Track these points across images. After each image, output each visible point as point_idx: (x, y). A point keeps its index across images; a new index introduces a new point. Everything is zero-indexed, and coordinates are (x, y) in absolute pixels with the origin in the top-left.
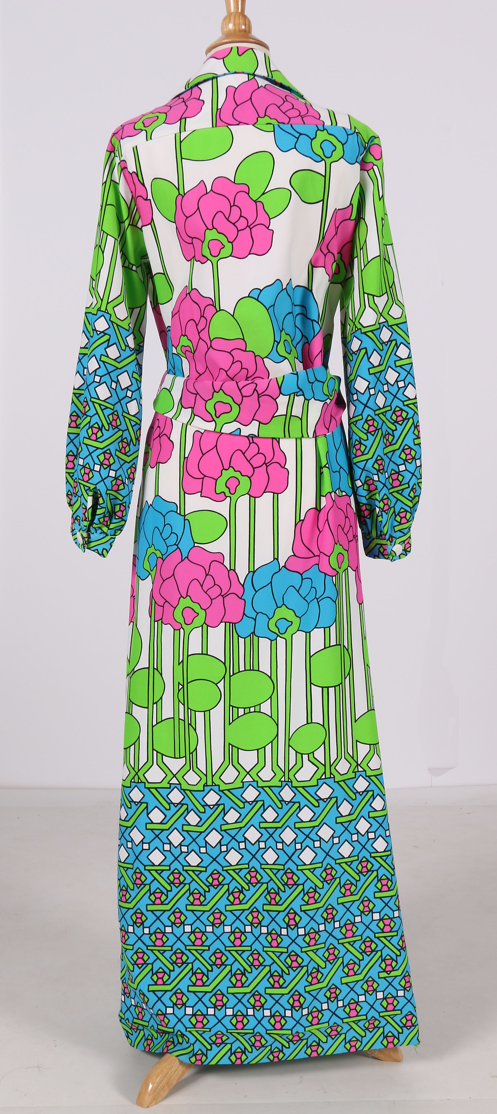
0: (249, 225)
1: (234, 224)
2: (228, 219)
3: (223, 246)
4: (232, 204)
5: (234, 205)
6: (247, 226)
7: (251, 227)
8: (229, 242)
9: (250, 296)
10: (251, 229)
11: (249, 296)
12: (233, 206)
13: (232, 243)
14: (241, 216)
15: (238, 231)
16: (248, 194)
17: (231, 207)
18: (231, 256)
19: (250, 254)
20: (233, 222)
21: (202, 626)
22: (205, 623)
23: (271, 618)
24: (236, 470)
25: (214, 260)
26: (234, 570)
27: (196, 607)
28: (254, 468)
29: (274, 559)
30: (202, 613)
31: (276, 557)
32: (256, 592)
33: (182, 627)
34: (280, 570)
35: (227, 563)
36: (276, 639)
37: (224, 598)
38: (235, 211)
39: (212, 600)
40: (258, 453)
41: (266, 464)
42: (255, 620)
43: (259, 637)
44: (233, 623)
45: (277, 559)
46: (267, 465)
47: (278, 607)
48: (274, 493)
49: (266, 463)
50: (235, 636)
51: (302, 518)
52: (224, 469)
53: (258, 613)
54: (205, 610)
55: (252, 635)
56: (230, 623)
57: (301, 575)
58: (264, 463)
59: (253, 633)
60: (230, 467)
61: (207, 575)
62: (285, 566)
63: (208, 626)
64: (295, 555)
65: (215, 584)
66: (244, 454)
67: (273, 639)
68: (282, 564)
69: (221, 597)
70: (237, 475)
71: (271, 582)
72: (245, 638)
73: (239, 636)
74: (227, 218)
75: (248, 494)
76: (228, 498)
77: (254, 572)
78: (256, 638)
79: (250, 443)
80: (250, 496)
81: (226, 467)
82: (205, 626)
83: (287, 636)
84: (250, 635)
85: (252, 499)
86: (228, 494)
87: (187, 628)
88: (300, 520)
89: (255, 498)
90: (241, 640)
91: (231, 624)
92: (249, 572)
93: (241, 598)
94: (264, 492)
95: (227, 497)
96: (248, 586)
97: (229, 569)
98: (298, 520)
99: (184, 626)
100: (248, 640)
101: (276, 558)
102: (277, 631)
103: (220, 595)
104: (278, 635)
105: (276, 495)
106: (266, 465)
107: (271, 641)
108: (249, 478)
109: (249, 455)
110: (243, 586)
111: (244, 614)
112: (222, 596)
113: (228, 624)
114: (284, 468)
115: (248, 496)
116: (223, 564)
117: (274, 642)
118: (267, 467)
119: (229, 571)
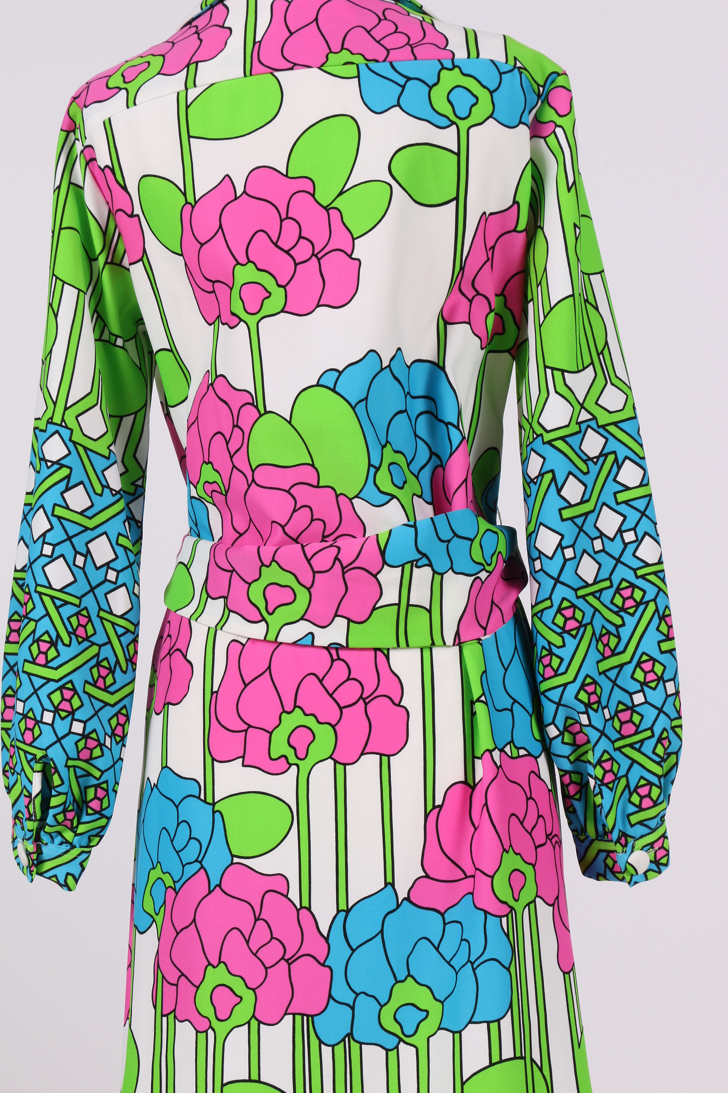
0: (315, 253)
1: (287, 252)
2: (276, 244)
3: (268, 295)
4: (284, 216)
5: (287, 218)
6: (313, 255)
7: (319, 256)
8: (279, 286)
9: (320, 383)
10: (319, 260)
11: (318, 385)
12: (285, 219)
13: (284, 287)
14: (300, 237)
15: (296, 265)
16: (313, 195)
17: (282, 221)
18: (283, 311)
19: (318, 306)
20: (286, 249)
21: (249, 1023)
22: (253, 1016)
23: (385, 1004)
24: (307, 713)
25: (253, 320)
26: (309, 909)
27: (238, 985)
28: (341, 708)
29: (386, 884)
30: (249, 996)
31: (389, 880)
32: (353, 951)
33: (211, 1027)
34: (398, 906)
35: (294, 895)
36: (397, 1047)
37: (289, 965)
38: (290, 229)
39: (266, 968)
40: (348, 679)
41: (364, 700)
42: (353, 1008)
43: (361, 1044)
44: (308, 1016)
45: (393, 885)
46: (367, 701)
47: (397, 982)
48: (381, 755)
49: (364, 696)
50: (314, 1042)
51: (439, 802)
52: (284, 711)
53: (357, 995)
54: (254, 990)
55: (347, 1039)
56: (303, 1015)
57: (443, 915)
58: (361, 697)
59: (350, 1035)
60: (295, 706)
61: (257, 919)
62: (408, 899)
63: (260, 1022)
64: (427, 876)
65: (272, 938)
66: (321, 681)
67: (390, 1048)
68: (402, 894)
69: (283, 964)
70: (310, 722)
71: (382, 932)
72: (333, 1046)
73: (321, 1042)
74: (275, 241)
75: (330, 757)
76: (294, 768)
77: (348, 911)
78: (355, 1046)
79: (333, 661)
80: (336, 762)
81: (288, 707)
82: (254, 1023)
83: (419, 1040)
84: (343, 1040)
85: (340, 768)
86: (292, 759)
87: (221, 1028)
88: (434, 807)
89: (345, 765)
90: (327, 1051)
91: (305, 1018)
92: (338, 911)
93: (323, 965)
94: (363, 754)
95: (291, 765)
96: (337, 939)
97: (299, 907)
98: (430, 807)
99: (215, 1023)
100: (339, 1049)
101: (389, 883)
102: (398, 1031)
103: (283, 958)
104: (401, 1040)
105: (385, 759)
106: (365, 702)
107: (387, 1050)
108: (333, 727)
109: (330, 683)
110: (327, 939)
111: (330, 996)
112: (287, 961)
113: (298, 1018)
114: (399, 705)
115: (331, 762)
116: (286, 896)
117: (392, 1054)
118: (366, 704)
119: (298, 910)
